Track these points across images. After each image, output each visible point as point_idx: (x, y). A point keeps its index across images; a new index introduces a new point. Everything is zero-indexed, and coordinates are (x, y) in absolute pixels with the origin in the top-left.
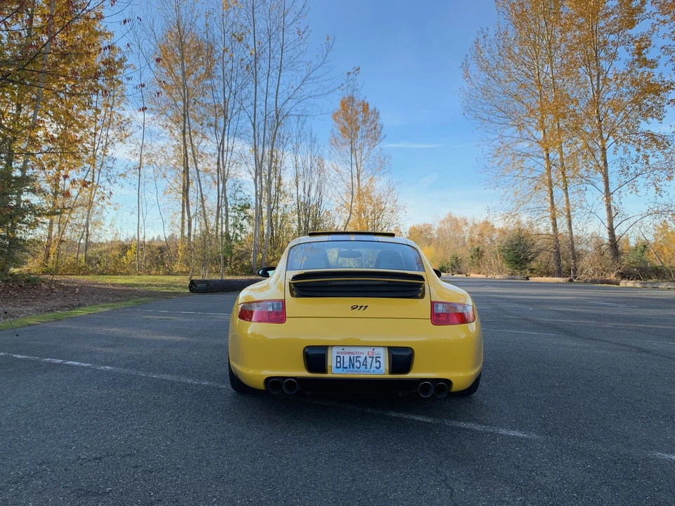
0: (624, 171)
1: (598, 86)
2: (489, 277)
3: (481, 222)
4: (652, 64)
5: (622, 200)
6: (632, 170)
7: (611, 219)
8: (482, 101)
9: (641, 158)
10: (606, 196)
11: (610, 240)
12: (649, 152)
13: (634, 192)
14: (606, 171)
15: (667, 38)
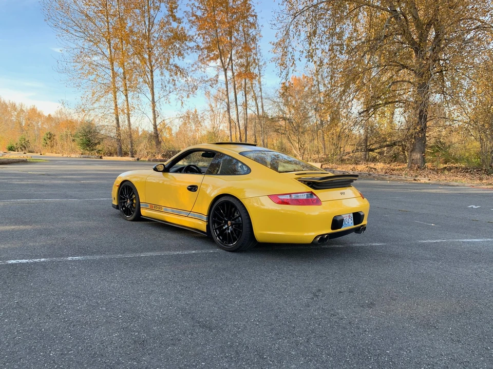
0: (163, 87)
1: (149, 27)
2: (64, 156)
3: (29, 108)
4: (179, 21)
5: (161, 107)
6: (168, 88)
7: (155, 119)
8: (61, 13)
9: (171, 81)
10: (153, 103)
11: (155, 133)
12: (175, 78)
13: (168, 102)
14: (153, 87)
15: (189, 7)
